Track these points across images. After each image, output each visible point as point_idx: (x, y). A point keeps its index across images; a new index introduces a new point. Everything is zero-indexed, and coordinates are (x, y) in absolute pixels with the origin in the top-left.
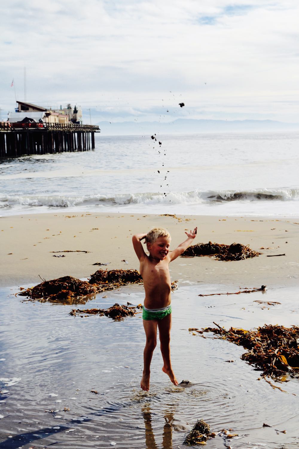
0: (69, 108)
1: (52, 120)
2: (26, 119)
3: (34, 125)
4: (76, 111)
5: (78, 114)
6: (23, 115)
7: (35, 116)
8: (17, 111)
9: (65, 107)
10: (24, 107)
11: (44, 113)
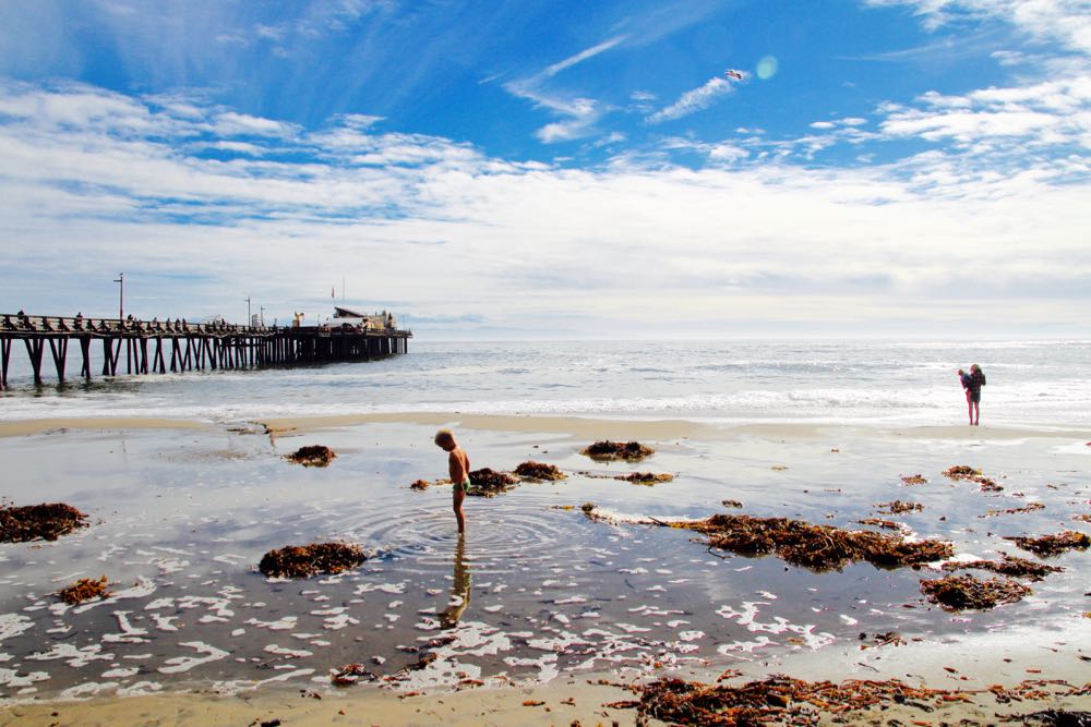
0: (384, 314)
1: (370, 325)
2: (345, 325)
3: (353, 330)
4: (390, 318)
5: (393, 320)
6: (341, 321)
7: (354, 322)
8: (335, 317)
9: (380, 313)
10: (342, 313)
11: (361, 320)
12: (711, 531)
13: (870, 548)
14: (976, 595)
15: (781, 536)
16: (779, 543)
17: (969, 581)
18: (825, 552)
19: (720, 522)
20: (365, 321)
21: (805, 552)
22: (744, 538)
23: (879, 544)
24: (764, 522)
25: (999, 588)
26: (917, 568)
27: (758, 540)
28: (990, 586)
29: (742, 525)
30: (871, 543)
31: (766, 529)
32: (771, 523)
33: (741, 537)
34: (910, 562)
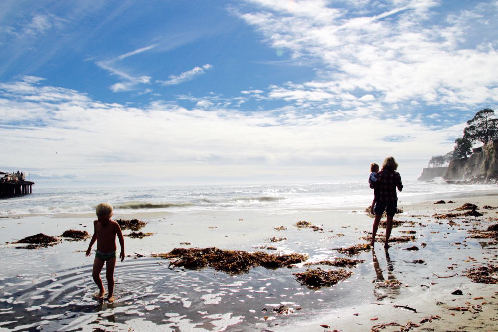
0: (18, 173)
1: (10, 178)
4: (22, 175)
9: (16, 172)
11: (4, 175)
12: (171, 257)
13: (263, 259)
14: (326, 278)
15: (212, 257)
16: (210, 261)
17: (320, 272)
18: (238, 263)
19: (176, 252)
20: (7, 176)
21: (226, 264)
22: (190, 259)
23: (268, 257)
24: (202, 250)
25: (337, 273)
26: (290, 267)
27: (198, 260)
28: (332, 272)
29: (189, 253)
30: (263, 257)
31: (204, 254)
32: (206, 251)
33: (188, 259)
34: (285, 265)
